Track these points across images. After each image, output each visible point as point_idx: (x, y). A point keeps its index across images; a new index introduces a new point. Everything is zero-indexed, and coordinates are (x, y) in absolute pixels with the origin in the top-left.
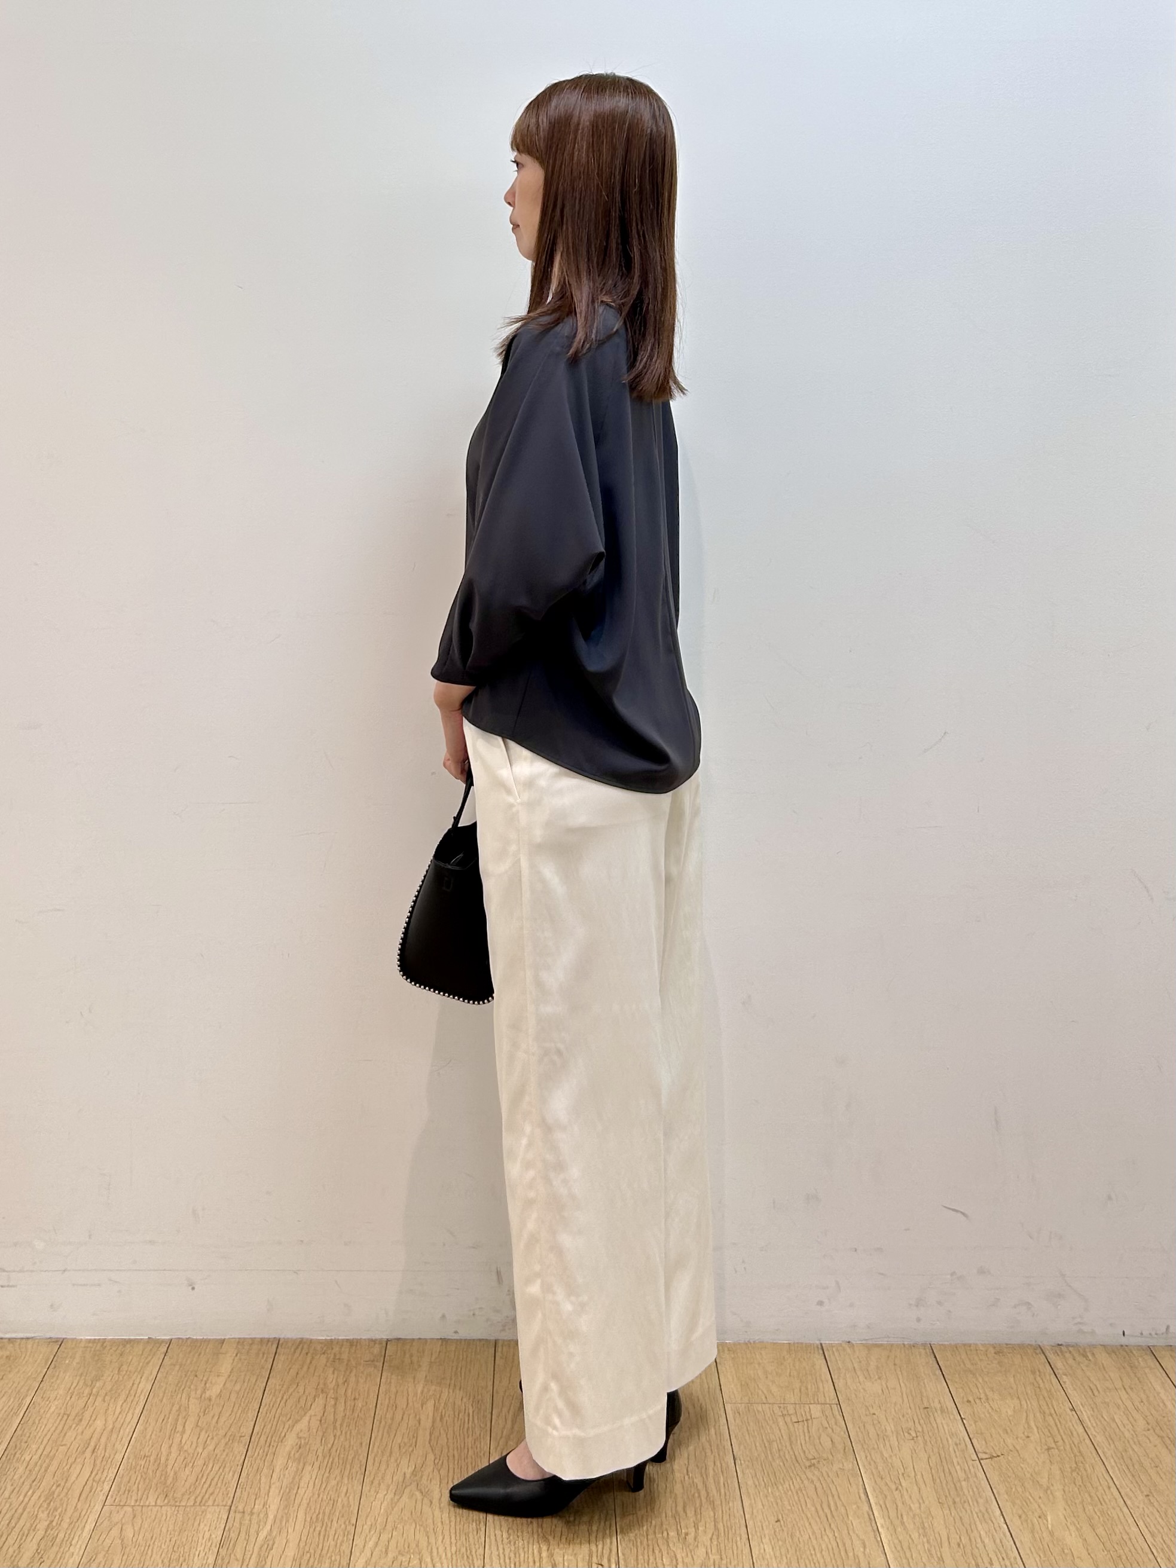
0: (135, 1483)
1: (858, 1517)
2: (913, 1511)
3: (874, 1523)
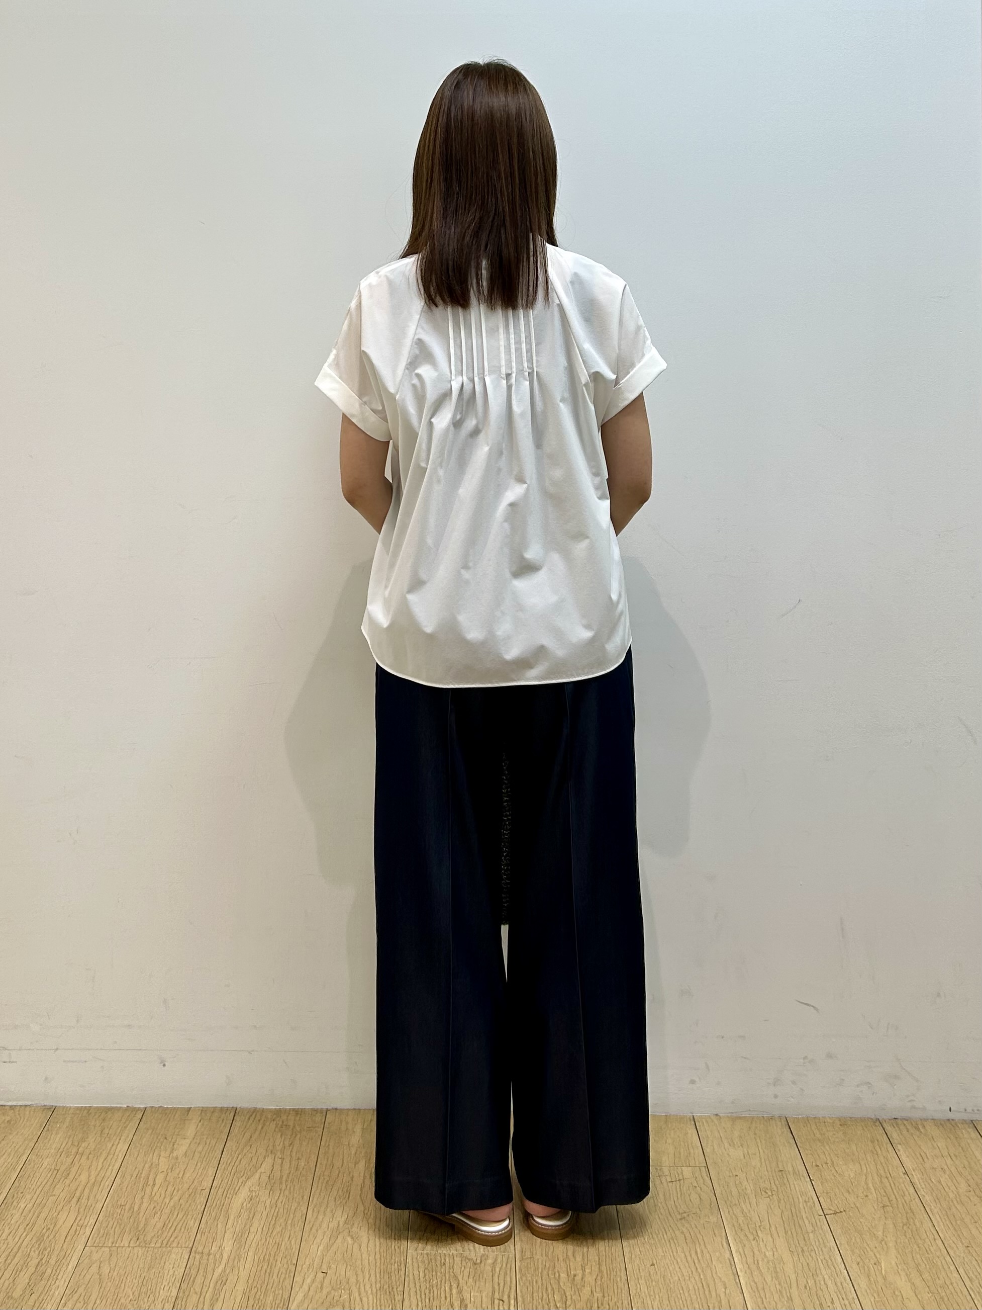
0: (112, 1228)
1: (721, 1262)
2: (767, 1257)
3: (733, 1267)
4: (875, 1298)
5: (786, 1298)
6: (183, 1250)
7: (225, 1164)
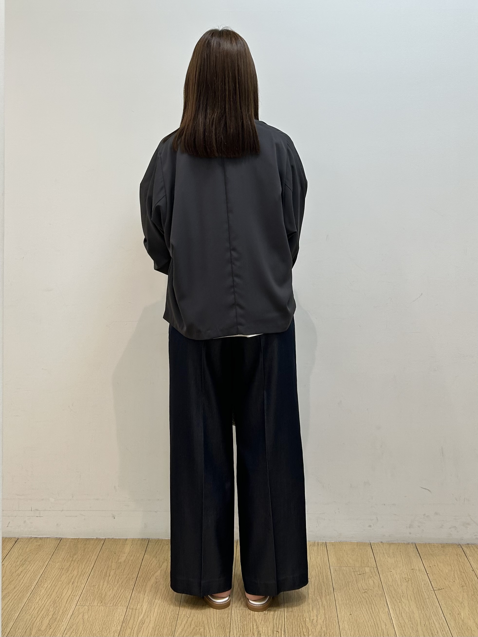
0: (89, 597)
1: (383, 613)
2: (406, 611)
3: (390, 616)
4: (458, 631)
5: (415, 631)
6: (124, 608)
7: (144, 566)
